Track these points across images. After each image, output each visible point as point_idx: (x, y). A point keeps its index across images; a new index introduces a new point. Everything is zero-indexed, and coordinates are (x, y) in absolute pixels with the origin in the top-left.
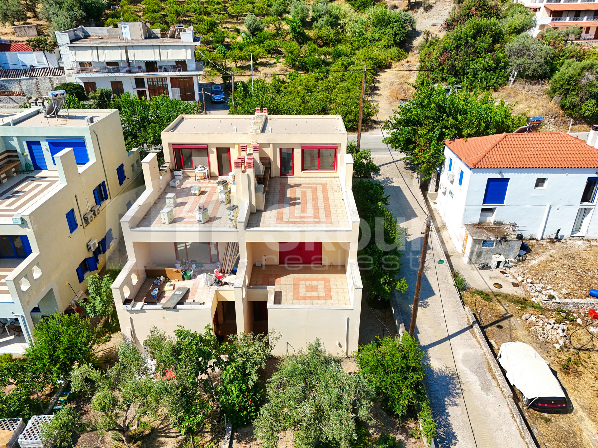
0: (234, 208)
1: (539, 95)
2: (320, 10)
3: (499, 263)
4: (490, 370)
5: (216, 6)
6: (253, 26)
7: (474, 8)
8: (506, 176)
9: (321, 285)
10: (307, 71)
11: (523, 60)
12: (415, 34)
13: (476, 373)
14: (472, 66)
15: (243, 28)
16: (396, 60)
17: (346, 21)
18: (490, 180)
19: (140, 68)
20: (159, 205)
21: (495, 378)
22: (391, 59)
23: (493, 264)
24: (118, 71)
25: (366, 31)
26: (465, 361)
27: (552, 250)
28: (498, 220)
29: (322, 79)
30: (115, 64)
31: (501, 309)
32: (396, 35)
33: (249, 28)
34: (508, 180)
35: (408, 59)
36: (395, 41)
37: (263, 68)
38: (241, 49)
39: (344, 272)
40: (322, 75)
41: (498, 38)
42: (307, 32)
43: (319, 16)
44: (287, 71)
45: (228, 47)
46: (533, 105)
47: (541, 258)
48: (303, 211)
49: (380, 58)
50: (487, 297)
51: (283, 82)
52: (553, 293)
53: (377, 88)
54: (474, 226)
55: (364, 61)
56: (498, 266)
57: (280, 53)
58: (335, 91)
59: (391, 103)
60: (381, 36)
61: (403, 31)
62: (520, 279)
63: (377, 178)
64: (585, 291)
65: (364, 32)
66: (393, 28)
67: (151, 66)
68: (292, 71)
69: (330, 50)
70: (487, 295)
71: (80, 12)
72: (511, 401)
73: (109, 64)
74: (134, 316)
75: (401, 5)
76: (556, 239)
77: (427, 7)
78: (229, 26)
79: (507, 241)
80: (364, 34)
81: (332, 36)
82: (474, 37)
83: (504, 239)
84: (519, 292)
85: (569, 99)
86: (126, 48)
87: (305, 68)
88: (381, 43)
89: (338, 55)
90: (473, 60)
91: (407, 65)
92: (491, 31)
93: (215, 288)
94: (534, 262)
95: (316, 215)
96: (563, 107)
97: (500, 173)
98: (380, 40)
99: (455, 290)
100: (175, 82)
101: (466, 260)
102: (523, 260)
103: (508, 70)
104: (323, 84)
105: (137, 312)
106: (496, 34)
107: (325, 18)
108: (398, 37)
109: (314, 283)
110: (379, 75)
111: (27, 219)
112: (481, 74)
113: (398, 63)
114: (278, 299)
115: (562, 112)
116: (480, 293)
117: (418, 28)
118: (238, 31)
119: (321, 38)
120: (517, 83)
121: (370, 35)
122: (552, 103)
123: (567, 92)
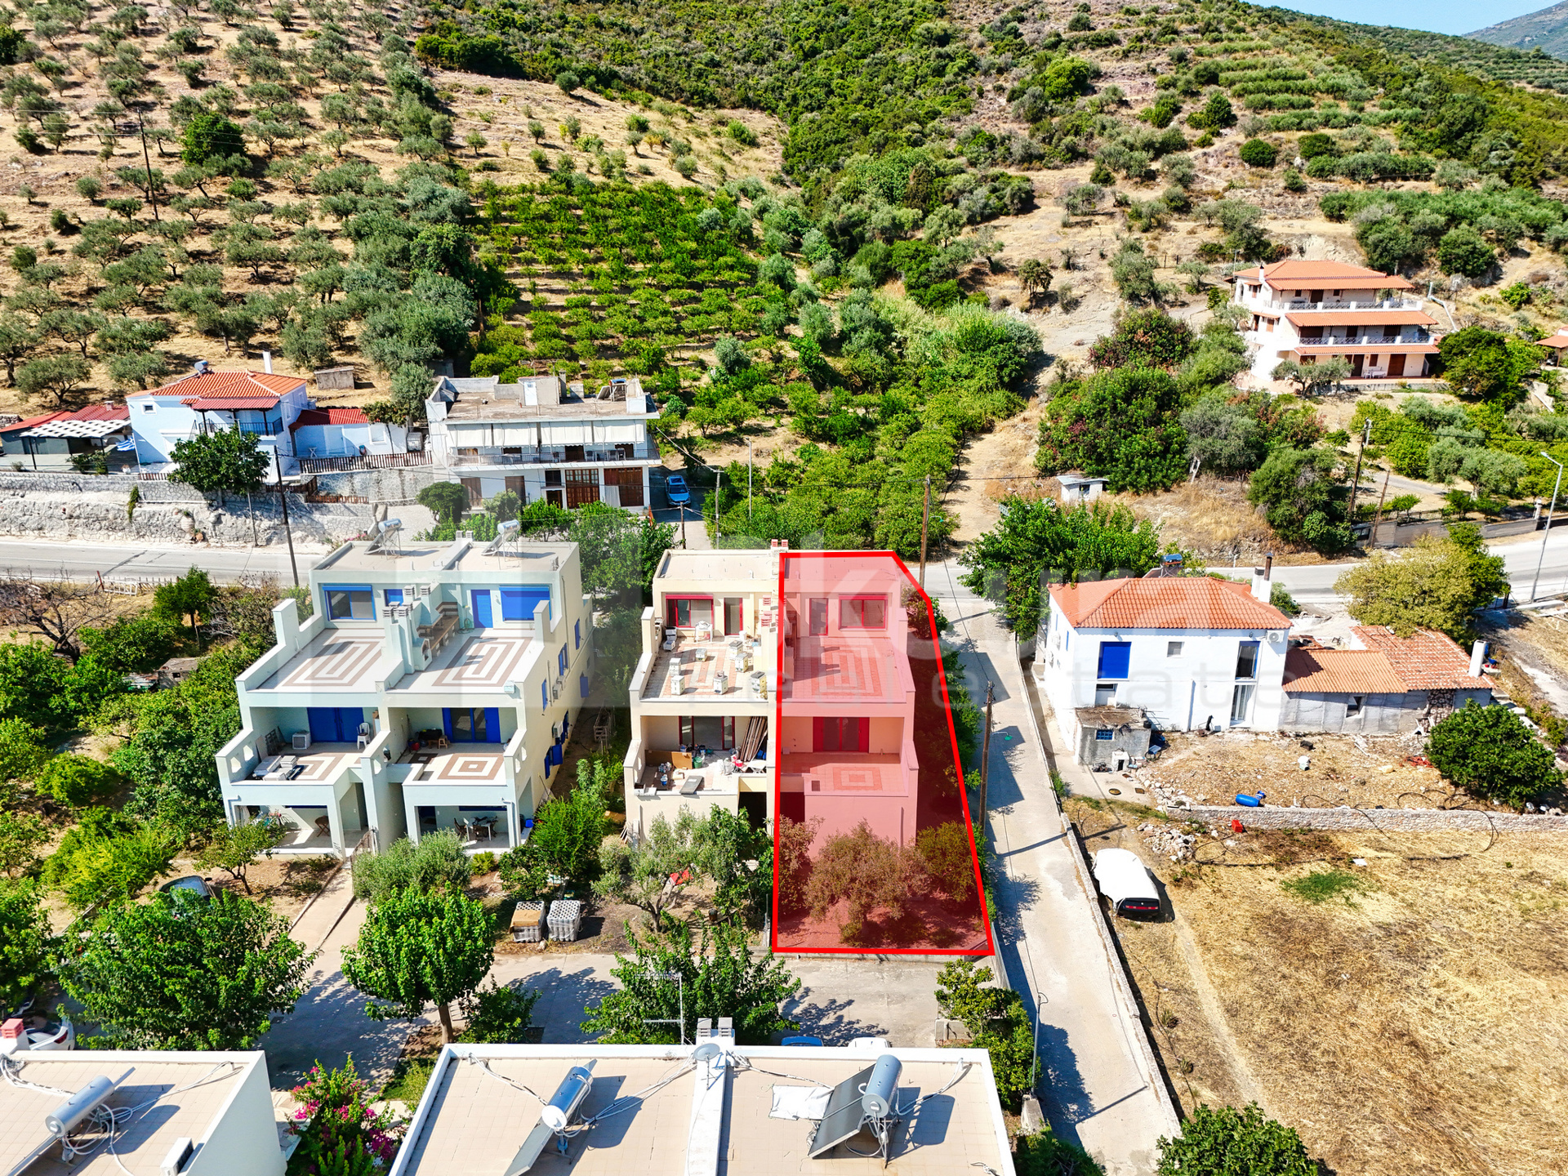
0: (760, 675)
1: (1236, 501)
2: (856, 318)
3: (1121, 763)
4: (1078, 877)
5: (660, 319)
6: (733, 357)
7: (1140, 331)
8: (1125, 638)
9: (868, 775)
10: (833, 441)
11: (1209, 440)
12: (1041, 360)
13: (1061, 880)
14: (1123, 449)
15: (712, 358)
16: (1002, 414)
17: (907, 333)
18: (1104, 645)
19: (556, 455)
20: (658, 673)
21: (1081, 883)
22: (994, 414)
23: (1114, 764)
24: (519, 461)
25: (945, 357)
26: (1049, 869)
27: (1201, 746)
28: (1123, 701)
29: (862, 461)
30: (517, 450)
31: (1112, 819)
32: (1001, 367)
33: (723, 360)
34: (1128, 644)
35: (1026, 414)
36: (1001, 378)
37: (752, 438)
38: (712, 404)
39: (899, 761)
40: (861, 453)
41: (1169, 399)
42: (830, 361)
43: (855, 330)
44: (796, 442)
45: (688, 397)
46: (1223, 519)
47: (1181, 757)
48: (845, 680)
49: (971, 412)
50: (1096, 804)
51: (791, 466)
52: (1184, 799)
53: (962, 475)
54: (1086, 710)
55: (940, 422)
56: (1120, 767)
57: (783, 405)
58: (885, 487)
59: (985, 506)
60: (973, 370)
61: (1017, 359)
62: (1147, 783)
63: (951, 640)
64: (1231, 797)
65: (941, 359)
66: (996, 353)
67: (574, 453)
68: (806, 442)
69: (874, 399)
70: (1098, 803)
71: (433, 347)
72: (1096, 905)
73: (507, 450)
74: (645, 804)
75: (1017, 298)
76: (1207, 731)
77: (1069, 303)
78: (686, 354)
79: (1130, 731)
80: (940, 364)
81: (879, 370)
82: (1127, 399)
83: (1126, 727)
84: (1143, 800)
85: (1280, 511)
86: (539, 425)
87: (828, 436)
88: (973, 383)
89: (891, 409)
90: (1125, 437)
91: (1022, 426)
92: (1154, 388)
93: (736, 775)
94: (1170, 762)
95: (863, 685)
96: (1272, 523)
97: (1116, 635)
98: (973, 377)
99: (1052, 795)
100: (612, 476)
101: (1076, 759)
102: (1156, 760)
103: (1187, 456)
104: (863, 472)
105: (649, 798)
106: (1165, 394)
107: (866, 334)
108: (1007, 371)
109: (860, 773)
110: (969, 447)
111: (521, 687)
112: (1140, 462)
113: (1005, 423)
114: (816, 786)
115: (1272, 531)
116: (1088, 800)
117: (1048, 348)
118: (703, 365)
119: (859, 373)
120: (1203, 477)
121: (952, 366)
122: (1255, 516)
123: (1275, 501)
